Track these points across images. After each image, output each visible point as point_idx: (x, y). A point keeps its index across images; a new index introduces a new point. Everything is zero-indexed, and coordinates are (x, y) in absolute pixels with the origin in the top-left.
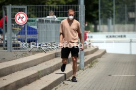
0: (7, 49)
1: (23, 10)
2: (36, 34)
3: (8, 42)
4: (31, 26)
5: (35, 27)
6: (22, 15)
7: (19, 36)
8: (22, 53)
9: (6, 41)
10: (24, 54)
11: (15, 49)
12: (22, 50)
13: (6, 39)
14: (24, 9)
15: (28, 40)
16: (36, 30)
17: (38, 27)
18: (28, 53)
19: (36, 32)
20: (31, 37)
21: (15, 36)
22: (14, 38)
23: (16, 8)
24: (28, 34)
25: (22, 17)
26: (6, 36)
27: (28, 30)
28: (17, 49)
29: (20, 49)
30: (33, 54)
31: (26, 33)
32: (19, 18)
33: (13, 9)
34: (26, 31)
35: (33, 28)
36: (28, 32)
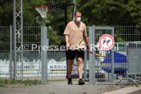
0: (88, 81)
1: (109, 32)
2: (126, 62)
3: (90, 72)
4: (119, 52)
5: (124, 53)
6: (107, 38)
7: (104, 65)
8: (107, 86)
9: (88, 71)
10: (110, 88)
11: (98, 81)
12: (107, 83)
13: (87, 68)
14: (111, 30)
15: (115, 69)
16: (125, 57)
17: (127, 54)
18: (115, 86)
19: (126, 60)
20: (119, 65)
21: (100, 64)
22: (98, 67)
23: (101, 30)
24: (115, 62)
25: (107, 40)
26: (87, 65)
27: (115, 57)
28: (101, 81)
29: (104, 81)
30: (122, 88)
31: (113, 61)
32: (104, 42)
33: (97, 31)
34: (113, 58)
35: (121, 55)
36: (115, 59)
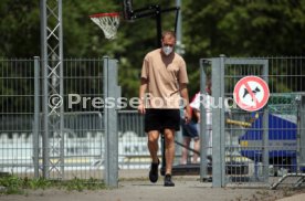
0: (211, 181)
1: (257, 71)
2: (294, 138)
3: (214, 161)
4: (280, 116)
5: (292, 118)
7: (245, 143)
8: (254, 191)
9: (210, 158)
10: (259, 196)
11: (234, 180)
12: (253, 185)
14: (262, 67)
15: (270, 153)
16: (294, 126)
17: (299, 119)
18: (270, 192)
19: (295, 132)
20: (279, 146)
22: (232, 149)
23: (238, 66)
24: (270, 138)
25: (253, 89)
27: (270, 126)
28: (238, 180)
29: (247, 180)
30: (286, 195)
31: (266, 135)
32: (246, 92)
33: (229, 69)
34: (266, 128)
35: (285, 121)
36: (270, 132)
